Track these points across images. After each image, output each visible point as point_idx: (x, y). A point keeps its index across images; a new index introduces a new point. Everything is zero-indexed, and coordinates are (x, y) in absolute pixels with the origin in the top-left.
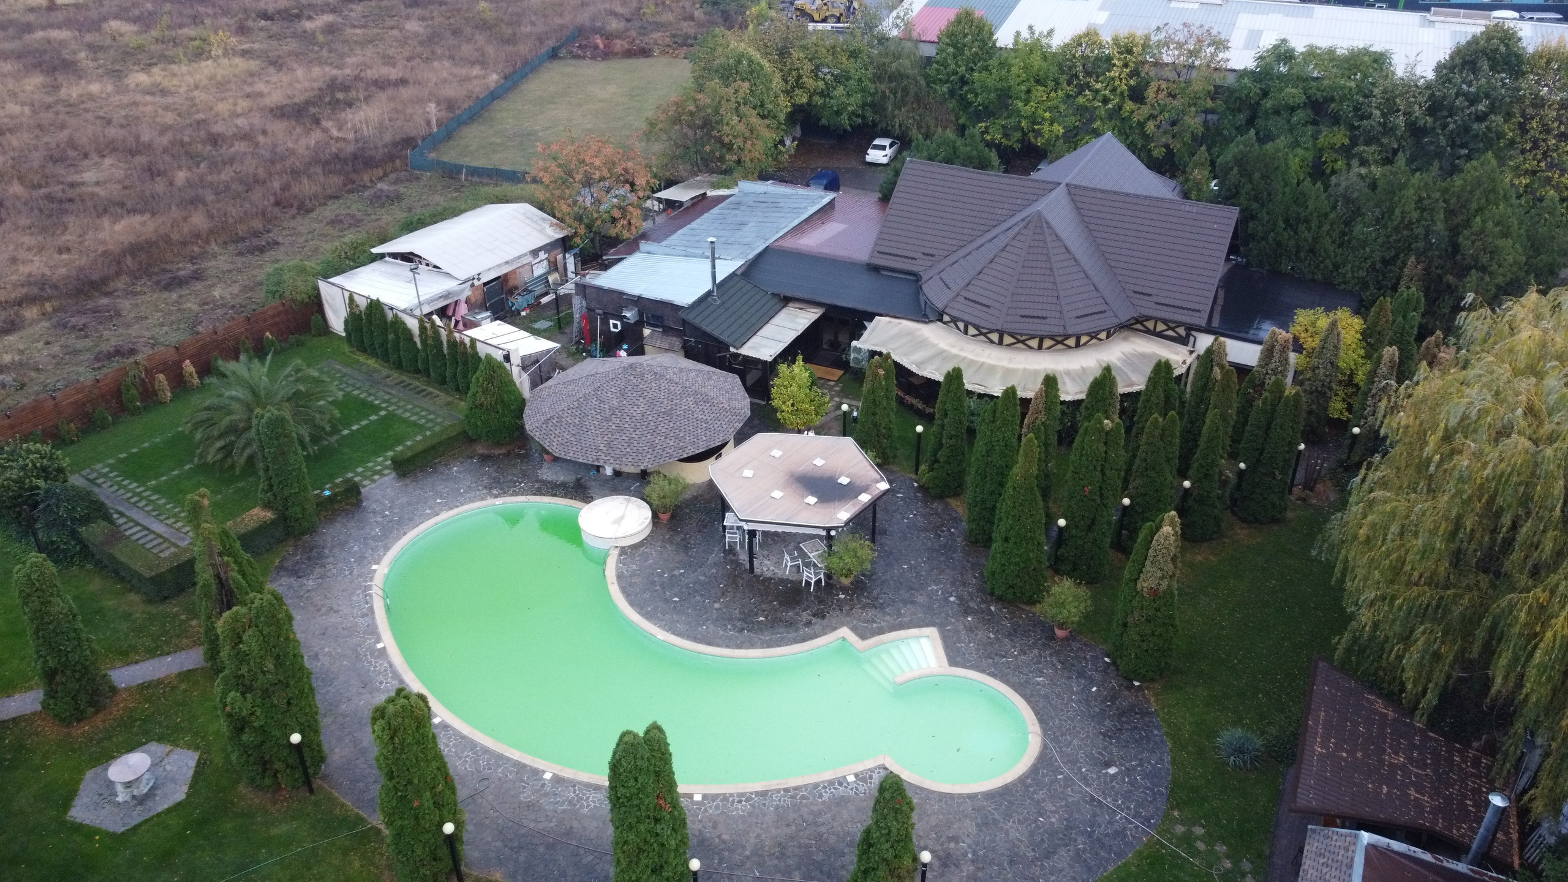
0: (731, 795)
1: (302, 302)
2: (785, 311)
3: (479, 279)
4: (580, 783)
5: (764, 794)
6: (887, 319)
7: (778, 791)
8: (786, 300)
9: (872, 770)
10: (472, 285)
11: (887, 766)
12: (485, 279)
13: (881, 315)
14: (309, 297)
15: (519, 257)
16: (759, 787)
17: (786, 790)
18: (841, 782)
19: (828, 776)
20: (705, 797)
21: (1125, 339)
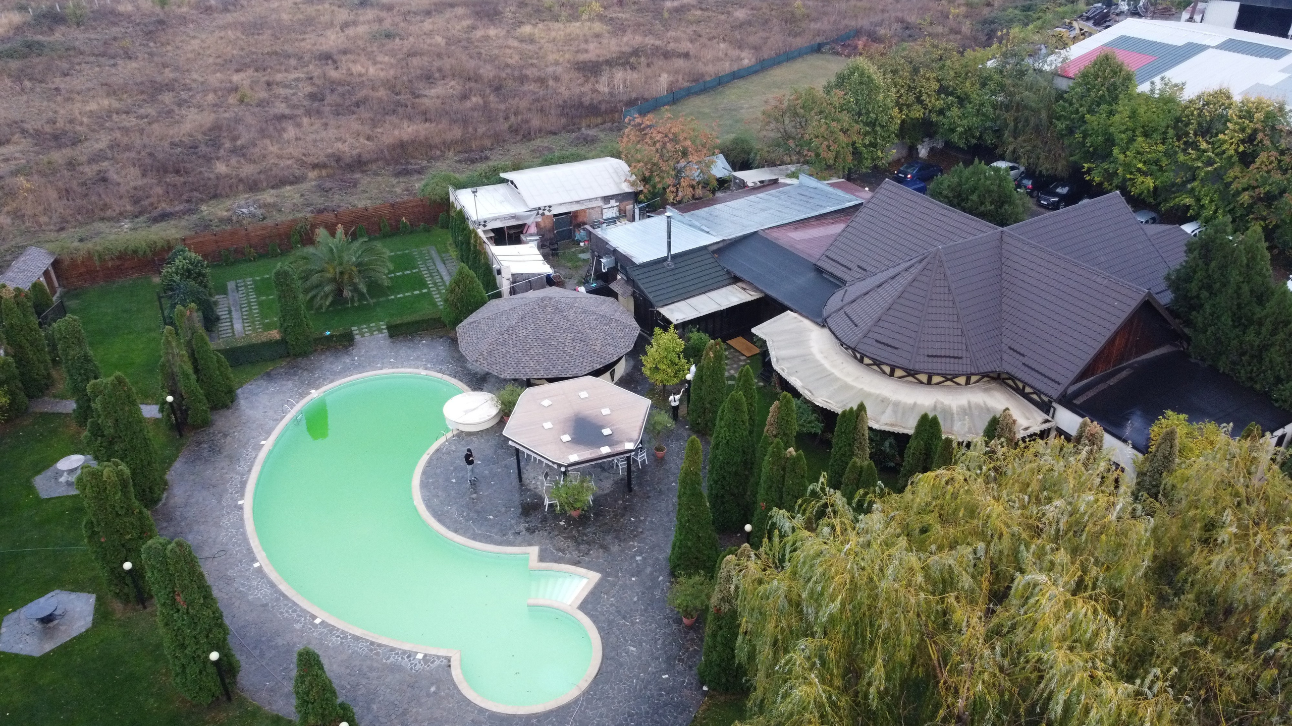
0: (338, 629)
1: (435, 201)
2: (730, 288)
3: (550, 211)
4: (267, 578)
5: (356, 638)
6: (795, 315)
7: (367, 641)
8: (736, 280)
9: (438, 657)
10: (543, 214)
11: (452, 660)
12: (556, 211)
13: (792, 310)
14: (442, 199)
15: (590, 200)
16: (358, 632)
17: (372, 643)
18: (410, 655)
19: (407, 647)
20: (323, 622)
21: (986, 390)
